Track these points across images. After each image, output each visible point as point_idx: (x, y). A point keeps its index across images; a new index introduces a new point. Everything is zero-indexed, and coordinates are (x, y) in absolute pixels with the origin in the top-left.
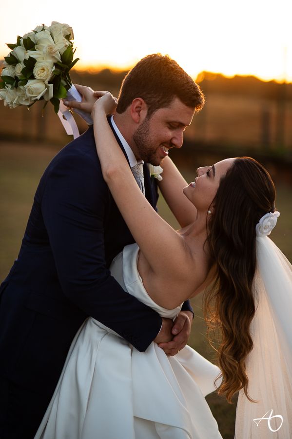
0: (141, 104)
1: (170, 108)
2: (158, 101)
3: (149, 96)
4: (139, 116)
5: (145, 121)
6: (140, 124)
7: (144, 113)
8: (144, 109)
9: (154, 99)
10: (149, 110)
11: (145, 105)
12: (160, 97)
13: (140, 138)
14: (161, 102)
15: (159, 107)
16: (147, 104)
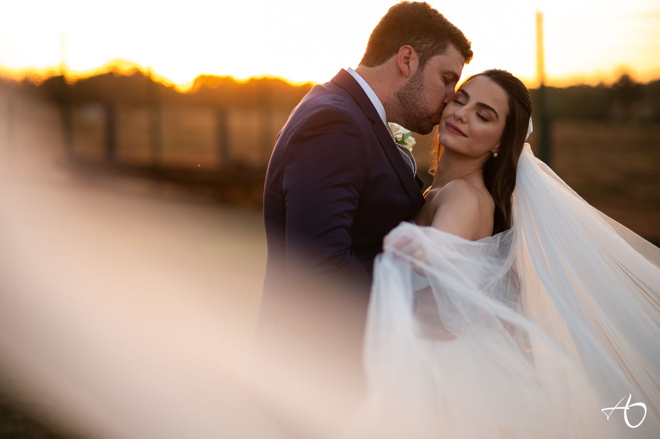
0: (410, 53)
1: (446, 55)
2: (431, 48)
3: (419, 42)
4: (409, 68)
5: (417, 73)
6: (409, 78)
7: (414, 64)
8: (413, 59)
9: (425, 45)
10: (420, 59)
11: (414, 55)
12: (433, 42)
13: (410, 94)
14: (434, 48)
15: (432, 55)
16: (417, 52)
